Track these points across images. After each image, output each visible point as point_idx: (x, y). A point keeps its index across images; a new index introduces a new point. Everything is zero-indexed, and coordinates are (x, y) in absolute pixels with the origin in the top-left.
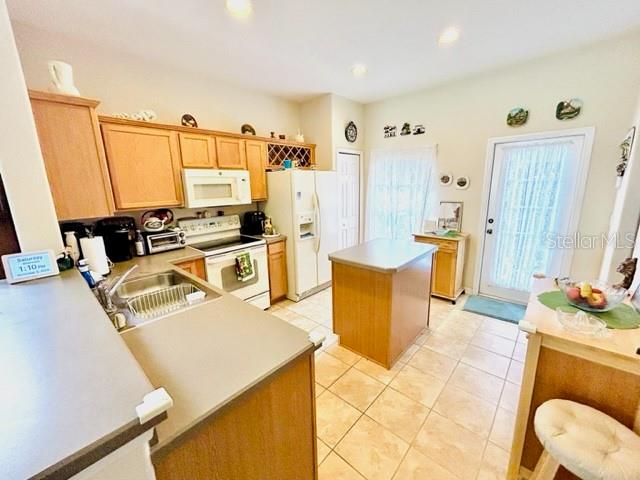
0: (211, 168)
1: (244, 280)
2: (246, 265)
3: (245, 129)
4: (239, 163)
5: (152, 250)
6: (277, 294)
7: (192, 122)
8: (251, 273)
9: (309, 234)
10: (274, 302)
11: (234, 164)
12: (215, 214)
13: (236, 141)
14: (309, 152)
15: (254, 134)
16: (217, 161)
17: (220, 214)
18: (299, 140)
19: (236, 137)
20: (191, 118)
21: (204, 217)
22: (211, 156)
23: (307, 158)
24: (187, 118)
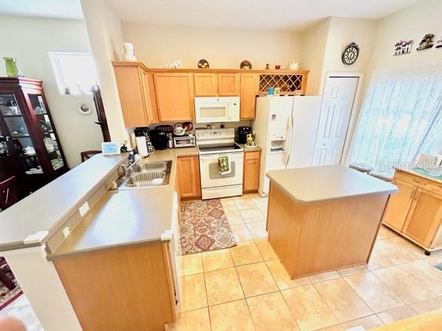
0: (214, 96)
1: (223, 173)
2: (225, 164)
3: (243, 65)
4: (234, 91)
5: (176, 146)
6: (248, 188)
7: (206, 64)
8: (228, 170)
9: (281, 149)
10: (245, 192)
11: (230, 92)
12: (219, 127)
13: (233, 75)
14: (301, 79)
15: (251, 68)
16: (218, 91)
17: (222, 127)
18: (294, 68)
19: (235, 72)
20: (205, 61)
21: (211, 128)
22: (213, 88)
23: (298, 84)
24: (203, 62)
